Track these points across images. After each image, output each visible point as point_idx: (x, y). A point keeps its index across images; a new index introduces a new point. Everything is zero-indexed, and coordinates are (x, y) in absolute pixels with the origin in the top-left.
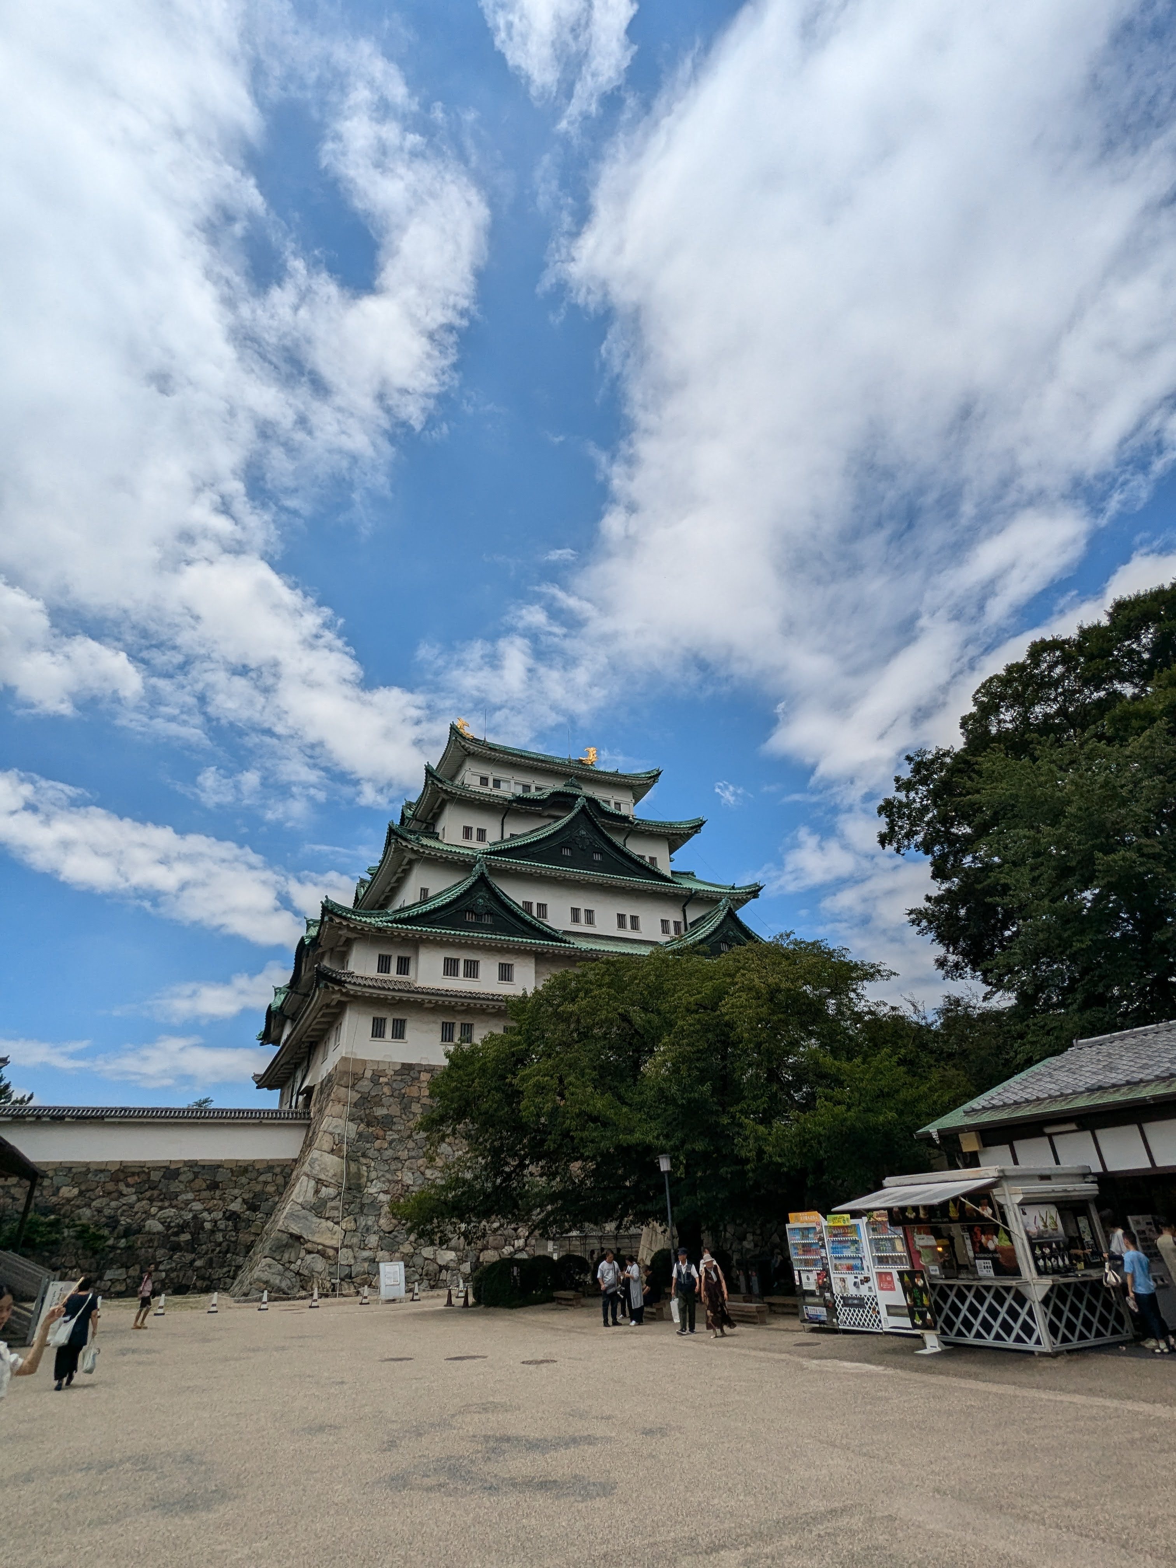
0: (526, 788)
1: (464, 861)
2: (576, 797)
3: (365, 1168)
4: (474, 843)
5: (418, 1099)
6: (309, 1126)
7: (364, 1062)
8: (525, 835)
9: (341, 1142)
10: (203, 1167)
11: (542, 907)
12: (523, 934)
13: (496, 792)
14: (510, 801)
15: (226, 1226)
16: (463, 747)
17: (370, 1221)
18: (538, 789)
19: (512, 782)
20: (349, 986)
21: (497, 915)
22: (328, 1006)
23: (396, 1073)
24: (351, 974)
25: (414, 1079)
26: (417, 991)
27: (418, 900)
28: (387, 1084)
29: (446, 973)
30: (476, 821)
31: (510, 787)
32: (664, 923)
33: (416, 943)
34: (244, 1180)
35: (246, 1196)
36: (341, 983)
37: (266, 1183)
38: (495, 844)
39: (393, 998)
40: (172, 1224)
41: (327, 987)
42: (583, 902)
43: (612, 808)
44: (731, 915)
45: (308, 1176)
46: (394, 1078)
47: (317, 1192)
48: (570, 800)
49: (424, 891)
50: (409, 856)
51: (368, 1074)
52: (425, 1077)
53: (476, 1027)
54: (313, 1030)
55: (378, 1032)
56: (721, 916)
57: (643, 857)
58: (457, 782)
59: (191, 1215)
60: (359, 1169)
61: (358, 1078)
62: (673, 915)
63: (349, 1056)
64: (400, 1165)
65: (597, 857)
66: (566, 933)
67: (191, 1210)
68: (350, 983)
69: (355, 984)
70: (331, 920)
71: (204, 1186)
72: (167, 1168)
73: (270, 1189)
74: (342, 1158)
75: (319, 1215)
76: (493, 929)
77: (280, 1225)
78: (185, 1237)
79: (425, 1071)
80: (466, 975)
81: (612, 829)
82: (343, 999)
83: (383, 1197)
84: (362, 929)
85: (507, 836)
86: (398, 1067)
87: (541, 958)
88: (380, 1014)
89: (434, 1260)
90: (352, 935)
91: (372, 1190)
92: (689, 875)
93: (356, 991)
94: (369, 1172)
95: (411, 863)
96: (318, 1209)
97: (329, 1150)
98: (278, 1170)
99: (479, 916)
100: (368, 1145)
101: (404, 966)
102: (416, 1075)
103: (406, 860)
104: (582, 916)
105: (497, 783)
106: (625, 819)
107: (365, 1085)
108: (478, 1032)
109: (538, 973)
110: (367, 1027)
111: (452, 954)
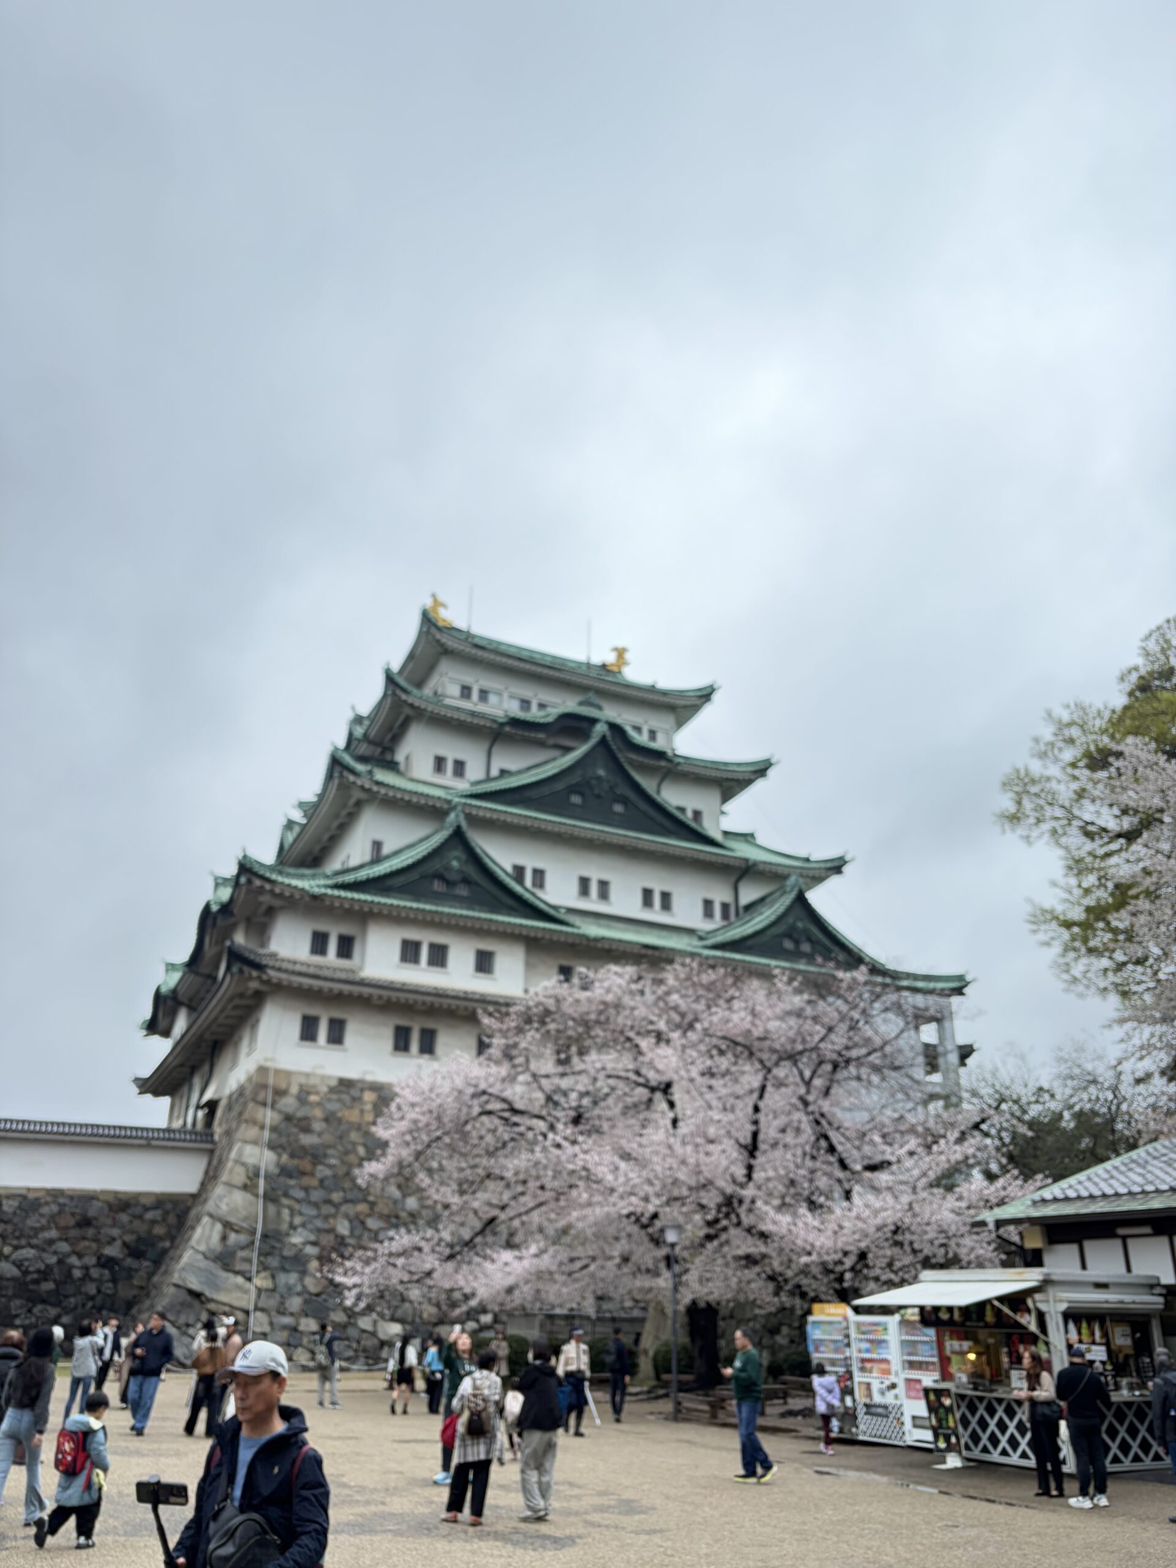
0: (525, 704)
1: (434, 806)
2: (594, 721)
3: (286, 1212)
4: (447, 778)
5: (359, 1127)
6: (211, 1152)
7: (288, 1074)
8: (520, 772)
9: (257, 1175)
10: (71, 1198)
11: (539, 875)
12: (511, 911)
13: (481, 708)
14: (502, 725)
15: (102, 1275)
16: (438, 641)
17: (292, 1278)
18: (542, 706)
19: (506, 695)
20: (271, 973)
21: (477, 884)
22: (241, 996)
23: (332, 1090)
24: (274, 955)
25: (354, 1099)
26: (362, 983)
27: (367, 858)
28: (319, 1104)
29: (403, 960)
30: (453, 749)
31: (501, 701)
32: (708, 904)
33: (365, 916)
34: (124, 1218)
35: (128, 1238)
36: (260, 967)
37: (153, 1222)
38: (478, 783)
39: (331, 990)
40: (31, 1269)
41: (241, 971)
42: (596, 869)
43: (642, 739)
44: (801, 900)
45: (211, 1216)
46: (329, 1096)
47: (224, 1238)
48: (585, 725)
49: (377, 845)
50: (357, 795)
51: (294, 1090)
52: (369, 1097)
53: (440, 1032)
54: (220, 1025)
55: (308, 1033)
56: (786, 900)
57: (682, 810)
58: (427, 691)
59: (53, 1260)
60: (279, 1213)
61: (280, 1093)
62: (720, 894)
63: (268, 1064)
64: (332, 1210)
65: (618, 808)
66: (571, 911)
67: (55, 1253)
68: (273, 968)
69: (279, 970)
70: (249, 882)
71: (72, 1222)
72: (24, 1197)
73: (159, 1230)
74: (257, 1196)
75: (227, 1267)
76: (470, 902)
77: (176, 1278)
78: (49, 1286)
79: (370, 1088)
80: (429, 964)
81: (642, 768)
82: (264, 988)
83: (310, 1250)
84: (292, 896)
85: (495, 772)
86: (334, 1083)
87: (534, 945)
88: (312, 1011)
89: (374, 1334)
90: (277, 903)
91: (296, 1239)
92: (748, 838)
93: (280, 980)
94: (292, 1215)
95: (359, 804)
96: (225, 1259)
97: (240, 1184)
98: (169, 1206)
99: (449, 883)
100: (292, 1182)
101: (346, 947)
102: (358, 1094)
103: (352, 801)
104: (594, 889)
105: (484, 694)
106: (660, 755)
107: (289, 1103)
108: (444, 1041)
109: (528, 966)
110: (294, 1027)
111: (413, 934)
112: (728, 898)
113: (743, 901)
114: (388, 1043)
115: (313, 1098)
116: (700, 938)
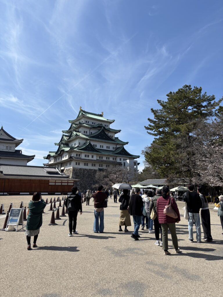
0: (93, 123)
4: (85, 133)
5: (82, 173)
7: (75, 168)
8: (94, 134)
11: (96, 145)
12: (95, 151)
13: (88, 124)
14: (92, 128)
18: (95, 123)
19: (91, 122)
22: (69, 160)
23: (79, 169)
24: (73, 157)
25: (81, 170)
26: (82, 159)
29: (85, 157)
32: (113, 147)
33: (81, 153)
42: (102, 144)
43: (106, 127)
48: (100, 127)
49: (80, 143)
52: (83, 170)
54: (64, 162)
55: (76, 164)
56: (122, 148)
57: (110, 136)
62: (115, 146)
65: (104, 137)
66: (99, 149)
76: (91, 151)
80: (87, 157)
81: (106, 131)
82: (72, 160)
83: (79, 184)
84: (75, 151)
85: (91, 134)
87: (97, 154)
88: (77, 162)
92: (117, 138)
93: (75, 159)
99: (89, 149)
101: (79, 155)
107: (76, 171)
108: (89, 164)
109: (97, 157)
110: (75, 164)
111: (86, 154)
112: (115, 147)
113: (117, 147)
114: (84, 165)
116: (113, 153)
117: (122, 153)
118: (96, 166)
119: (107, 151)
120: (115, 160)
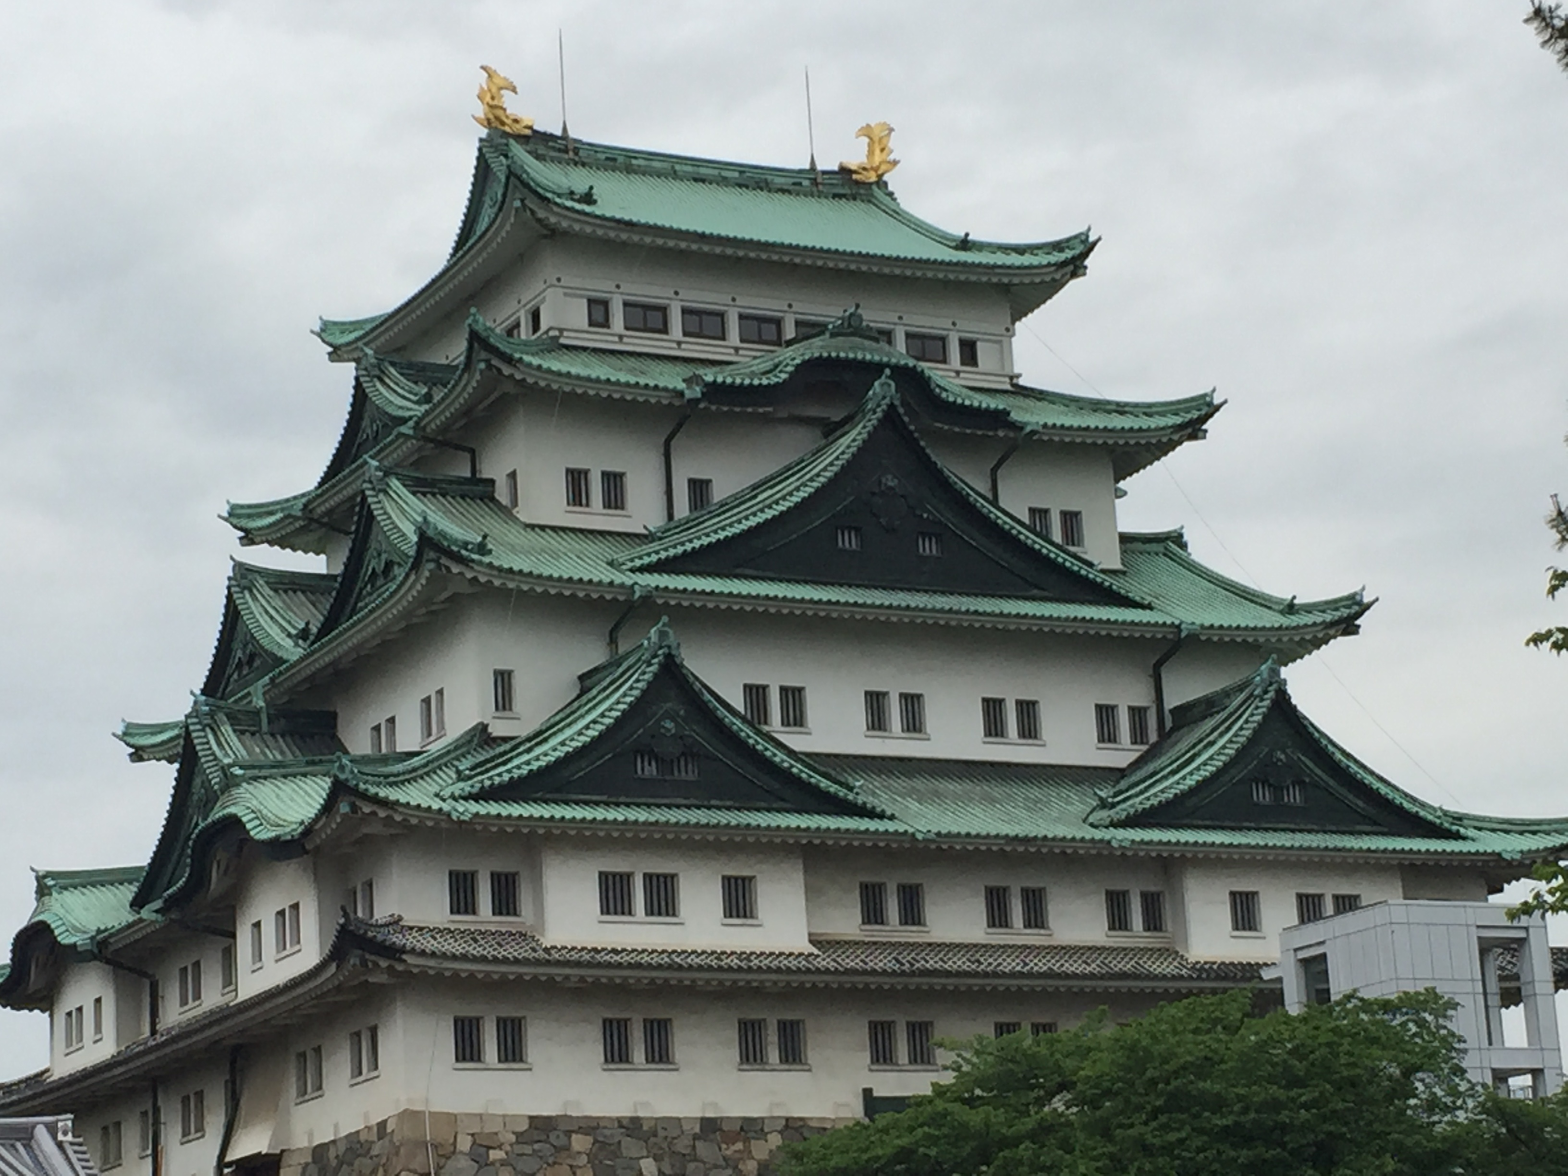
1: (600, 600)
2: (867, 373)
4: (596, 516)
7: (453, 1118)
11: (791, 697)
12: (775, 801)
14: (693, 401)
16: (541, 221)
19: (676, 308)
20: (409, 959)
21: (709, 757)
23: (521, 1138)
24: (396, 922)
25: (558, 1150)
28: (503, 1163)
29: (606, 910)
30: (595, 449)
31: (667, 321)
32: (1106, 715)
36: (394, 952)
38: (661, 528)
39: (504, 975)
41: (364, 963)
42: (895, 671)
43: (955, 382)
46: (519, 1149)
49: (502, 682)
50: (459, 588)
51: (465, 1144)
52: (580, 1143)
53: (676, 1024)
55: (467, 1049)
56: (1255, 713)
57: (1040, 514)
61: (445, 1153)
62: (1128, 693)
65: (928, 548)
68: (413, 951)
70: (354, 808)
76: (702, 794)
79: (580, 1130)
80: (650, 912)
82: (391, 980)
84: (420, 823)
86: (524, 1126)
87: (819, 862)
88: (468, 1010)
90: (387, 831)
95: (456, 600)
99: (665, 763)
101: (506, 895)
102: (562, 1141)
103: (445, 595)
104: (895, 712)
106: (997, 418)
107: (461, 1168)
108: (683, 1040)
109: (812, 893)
110: (444, 1041)
111: (617, 864)
112: (1142, 697)
113: (1171, 701)
114: (598, 1051)
115: (495, 1155)
116: (1104, 804)
117: (1262, 796)
118: (812, 1055)
119: (997, 790)
120: (1153, 922)
